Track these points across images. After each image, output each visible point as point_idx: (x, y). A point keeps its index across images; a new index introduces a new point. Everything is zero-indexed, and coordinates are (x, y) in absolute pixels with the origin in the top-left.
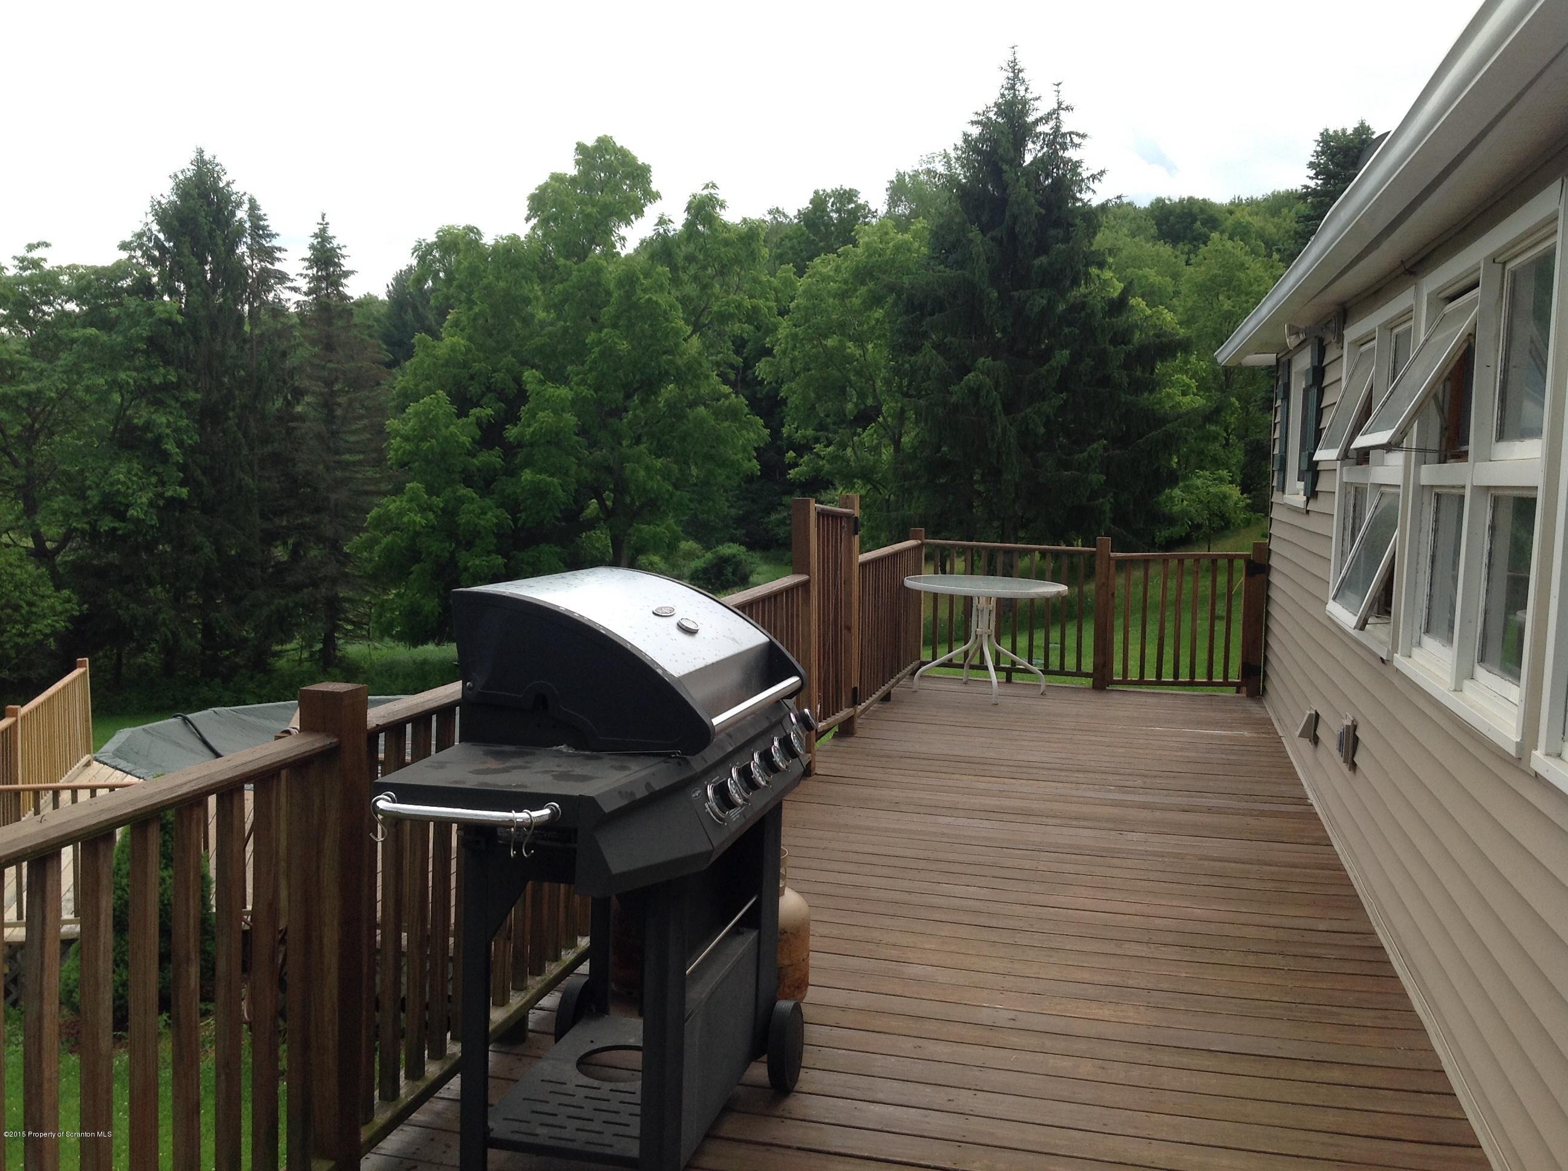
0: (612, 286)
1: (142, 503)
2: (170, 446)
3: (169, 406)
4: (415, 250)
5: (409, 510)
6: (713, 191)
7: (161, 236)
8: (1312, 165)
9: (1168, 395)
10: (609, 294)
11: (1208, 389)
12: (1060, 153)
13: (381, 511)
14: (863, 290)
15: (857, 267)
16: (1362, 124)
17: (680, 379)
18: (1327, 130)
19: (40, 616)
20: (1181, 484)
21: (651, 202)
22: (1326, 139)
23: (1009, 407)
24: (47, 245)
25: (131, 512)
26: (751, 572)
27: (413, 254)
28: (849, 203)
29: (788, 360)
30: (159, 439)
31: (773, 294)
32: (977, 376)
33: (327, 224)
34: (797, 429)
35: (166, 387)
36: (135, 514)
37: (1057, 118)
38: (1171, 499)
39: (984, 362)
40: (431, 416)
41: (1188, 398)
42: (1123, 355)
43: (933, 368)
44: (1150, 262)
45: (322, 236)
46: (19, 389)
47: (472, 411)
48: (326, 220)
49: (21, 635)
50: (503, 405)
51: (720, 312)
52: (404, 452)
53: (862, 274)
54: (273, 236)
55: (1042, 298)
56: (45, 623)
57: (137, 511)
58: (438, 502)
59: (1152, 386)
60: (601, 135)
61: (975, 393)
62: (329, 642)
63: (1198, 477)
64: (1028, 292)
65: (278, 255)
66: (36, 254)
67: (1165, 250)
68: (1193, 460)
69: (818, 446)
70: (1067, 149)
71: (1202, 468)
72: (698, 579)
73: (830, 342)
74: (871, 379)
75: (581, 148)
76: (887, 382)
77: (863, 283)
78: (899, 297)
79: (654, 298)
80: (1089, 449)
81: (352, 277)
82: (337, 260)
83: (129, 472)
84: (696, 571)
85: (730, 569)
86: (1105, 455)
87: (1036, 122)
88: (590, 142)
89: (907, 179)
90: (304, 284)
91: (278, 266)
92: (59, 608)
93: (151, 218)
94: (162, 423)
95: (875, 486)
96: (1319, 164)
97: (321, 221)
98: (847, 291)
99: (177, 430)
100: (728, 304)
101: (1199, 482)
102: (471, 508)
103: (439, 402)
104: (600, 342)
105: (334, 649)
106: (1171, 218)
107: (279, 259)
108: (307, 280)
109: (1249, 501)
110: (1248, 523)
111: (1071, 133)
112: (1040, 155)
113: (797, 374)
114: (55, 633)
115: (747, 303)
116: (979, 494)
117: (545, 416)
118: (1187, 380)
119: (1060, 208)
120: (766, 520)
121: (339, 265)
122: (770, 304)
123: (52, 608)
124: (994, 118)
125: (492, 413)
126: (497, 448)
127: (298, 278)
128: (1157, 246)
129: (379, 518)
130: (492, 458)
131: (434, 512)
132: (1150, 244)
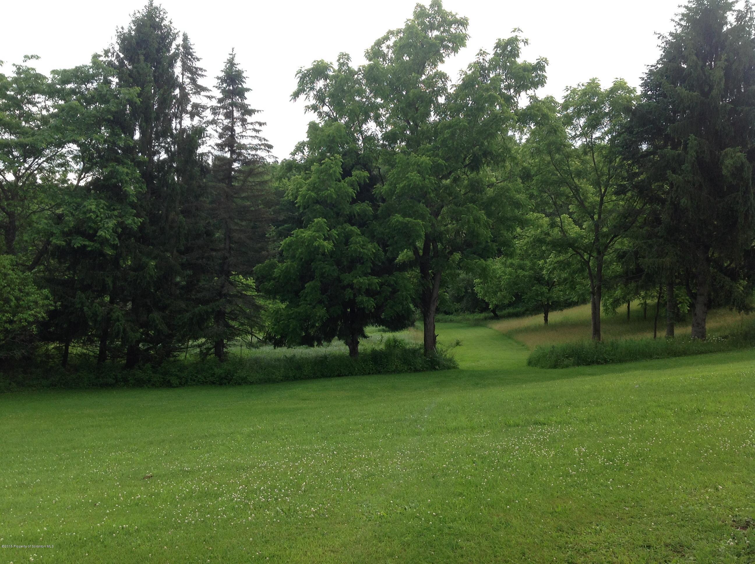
1: (109, 227)
2: (129, 189)
5: (319, 237)
7: (121, 54)
13: (295, 238)
19: (25, 307)
24: (38, 58)
25: (100, 234)
33: (235, 55)
36: (104, 234)
45: (231, 63)
47: (354, 173)
48: (235, 52)
49: (11, 322)
54: (196, 60)
56: (30, 312)
57: (105, 232)
58: (335, 234)
62: (220, 342)
65: (201, 73)
66: (30, 64)
82: (240, 80)
90: (217, 94)
91: (202, 81)
92: (41, 302)
93: (115, 41)
94: (123, 173)
97: (231, 53)
99: (133, 179)
102: (357, 240)
105: (223, 347)
107: (201, 76)
108: (220, 91)
114: (36, 321)
121: (243, 84)
123: (35, 302)
125: (368, 175)
126: (367, 202)
127: (213, 89)
129: (290, 244)
130: (367, 207)
131: (333, 241)
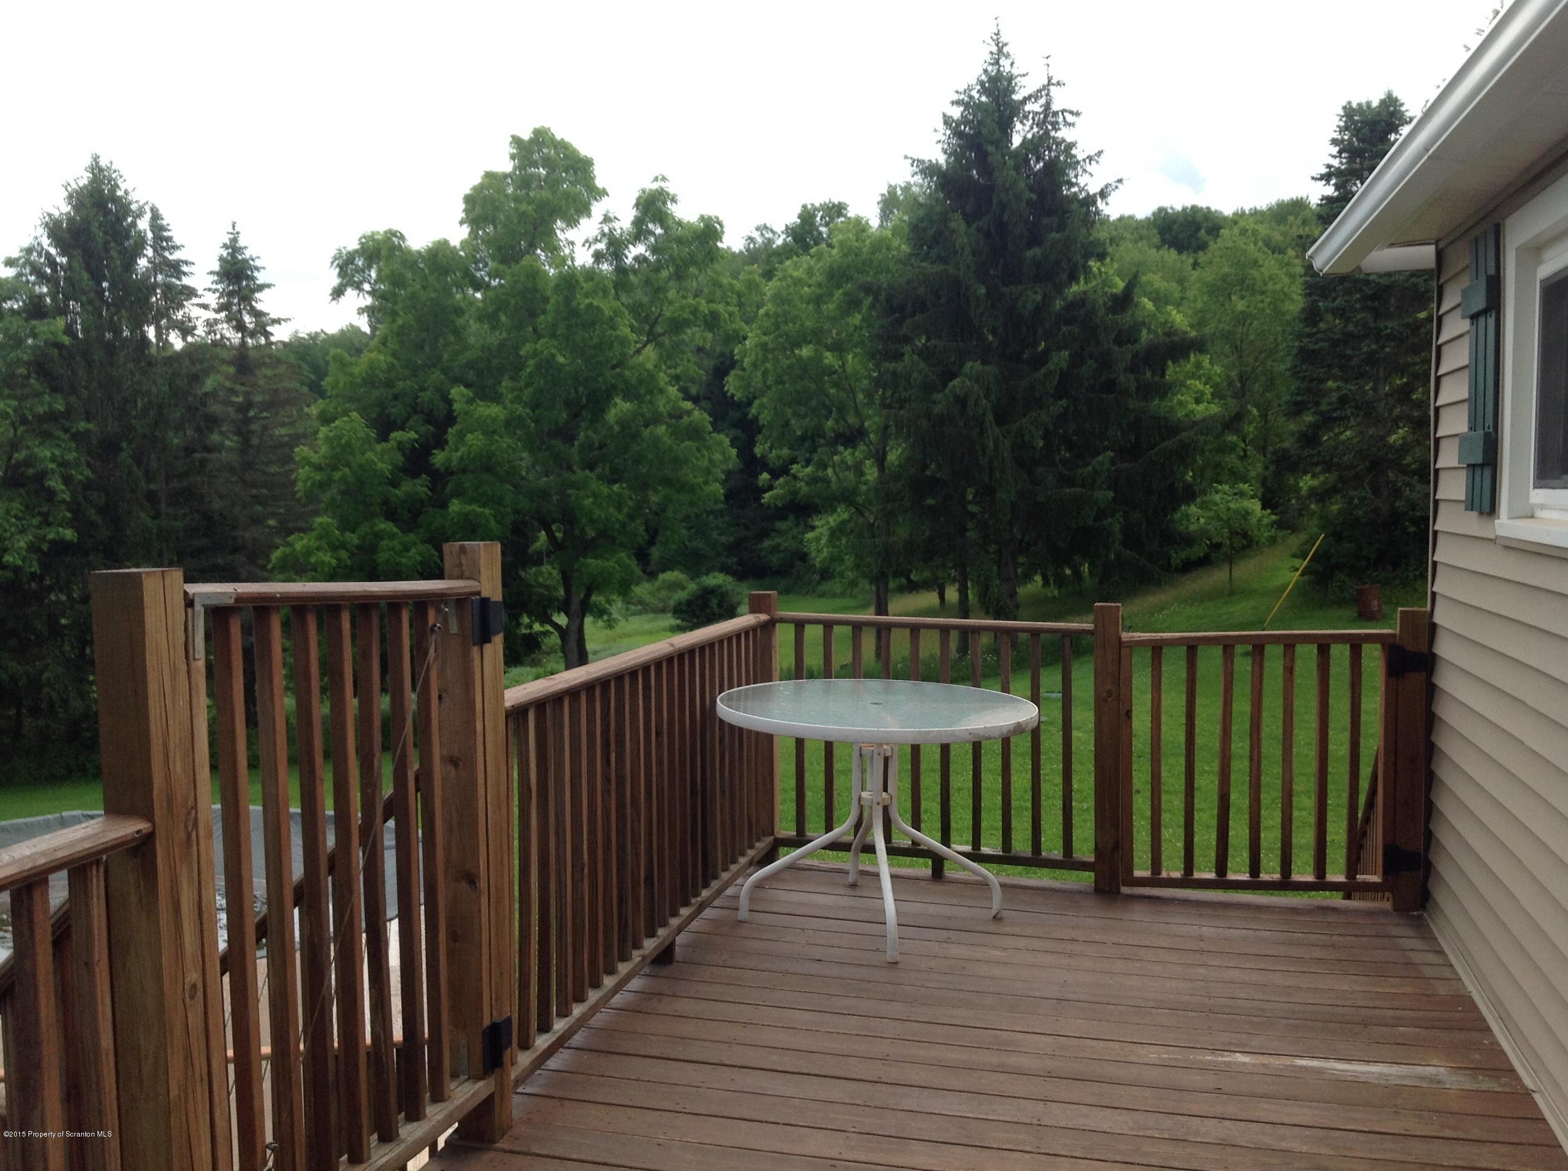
0: (549, 293)
1: (19, 548)
2: (55, 483)
3: (58, 438)
4: (335, 258)
5: (318, 549)
6: (662, 184)
7: (53, 251)
8: (1334, 142)
9: (1180, 404)
10: (546, 300)
11: (1222, 397)
12: (1053, 133)
13: (288, 550)
14: (838, 294)
15: (831, 267)
16: (1389, 96)
17: (629, 394)
18: (1350, 103)
20: (1198, 500)
21: (596, 199)
22: (1349, 112)
23: (1002, 417)
25: (7, 558)
26: (738, 603)
27: (332, 263)
28: (838, 217)
29: (759, 374)
30: (42, 476)
31: (734, 299)
32: (964, 382)
33: (238, 233)
34: (771, 448)
35: (52, 416)
36: (11, 559)
37: (1048, 95)
38: (1187, 516)
40: (343, 442)
41: (1201, 407)
42: (1130, 356)
43: (915, 375)
44: (1154, 268)
45: (233, 247)
47: (393, 435)
48: (237, 229)
50: (431, 428)
51: (673, 318)
52: (313, 485)
53: (837, 276)
54: (176, 248)
55: (1036, 293)
57: (14, 557)
58: (353, 539)
59: (1163, 390)
60: (537, 126)
61: (962, 401)
63: (1217, 492)
64: (1020, 287)
65: (185, 268)
67: (1171, 256)
68: (1209, 473)
69: (795, 466)
70: (1060, 129)
71: (1220, 483)
72: (682, 612)
73: (806, 352)
74: (852, 391)
75: (516, 141)
76: (869, 395)
77: (839, 286)
78: (876, 299)
79: (595, 303)
80: (1094, 462)
81: (266, 291)
82: (249, 273)
83: (8, 512)
84: (680, 604)
85: (715, 601)
86: (1113, 468)
87: (1025, 100)
88: (526, 135)
89: (899, 192)
90: (212, 300)
91: (186, 281)
93: (41, 231)
94: (45, 457)
95: (858, 510)
96: (1343, 140)
97: (231, 230)
98: (821, 296)
99: (64, 464)
100: (682, 308)
101: (1217, 497)
102: (390, 545)
103: (353, 423)
104: (535, 354)
106: (1174, 227)
107: (185, 274)
108: (217, 295)
109: (1274, 517)
110: (1273, 541)
111: (1063, 111)
112: (1029, 136)
113: (769, 388)
115: (704, 307)
116: (973, 515)
117: (475, 440)
118: (1201, 387)
119: (1054, 193)
120: (759, 546)
121: (253, 278)
122: (731, 309)
124: (977, 96)
125: (416, 436)
126: (424, 476)
127: (206, 293)
128: (1161, 252)
129: (284, 559)
130: (419, 487)
131: (347, 550)
132: (1154, 251)
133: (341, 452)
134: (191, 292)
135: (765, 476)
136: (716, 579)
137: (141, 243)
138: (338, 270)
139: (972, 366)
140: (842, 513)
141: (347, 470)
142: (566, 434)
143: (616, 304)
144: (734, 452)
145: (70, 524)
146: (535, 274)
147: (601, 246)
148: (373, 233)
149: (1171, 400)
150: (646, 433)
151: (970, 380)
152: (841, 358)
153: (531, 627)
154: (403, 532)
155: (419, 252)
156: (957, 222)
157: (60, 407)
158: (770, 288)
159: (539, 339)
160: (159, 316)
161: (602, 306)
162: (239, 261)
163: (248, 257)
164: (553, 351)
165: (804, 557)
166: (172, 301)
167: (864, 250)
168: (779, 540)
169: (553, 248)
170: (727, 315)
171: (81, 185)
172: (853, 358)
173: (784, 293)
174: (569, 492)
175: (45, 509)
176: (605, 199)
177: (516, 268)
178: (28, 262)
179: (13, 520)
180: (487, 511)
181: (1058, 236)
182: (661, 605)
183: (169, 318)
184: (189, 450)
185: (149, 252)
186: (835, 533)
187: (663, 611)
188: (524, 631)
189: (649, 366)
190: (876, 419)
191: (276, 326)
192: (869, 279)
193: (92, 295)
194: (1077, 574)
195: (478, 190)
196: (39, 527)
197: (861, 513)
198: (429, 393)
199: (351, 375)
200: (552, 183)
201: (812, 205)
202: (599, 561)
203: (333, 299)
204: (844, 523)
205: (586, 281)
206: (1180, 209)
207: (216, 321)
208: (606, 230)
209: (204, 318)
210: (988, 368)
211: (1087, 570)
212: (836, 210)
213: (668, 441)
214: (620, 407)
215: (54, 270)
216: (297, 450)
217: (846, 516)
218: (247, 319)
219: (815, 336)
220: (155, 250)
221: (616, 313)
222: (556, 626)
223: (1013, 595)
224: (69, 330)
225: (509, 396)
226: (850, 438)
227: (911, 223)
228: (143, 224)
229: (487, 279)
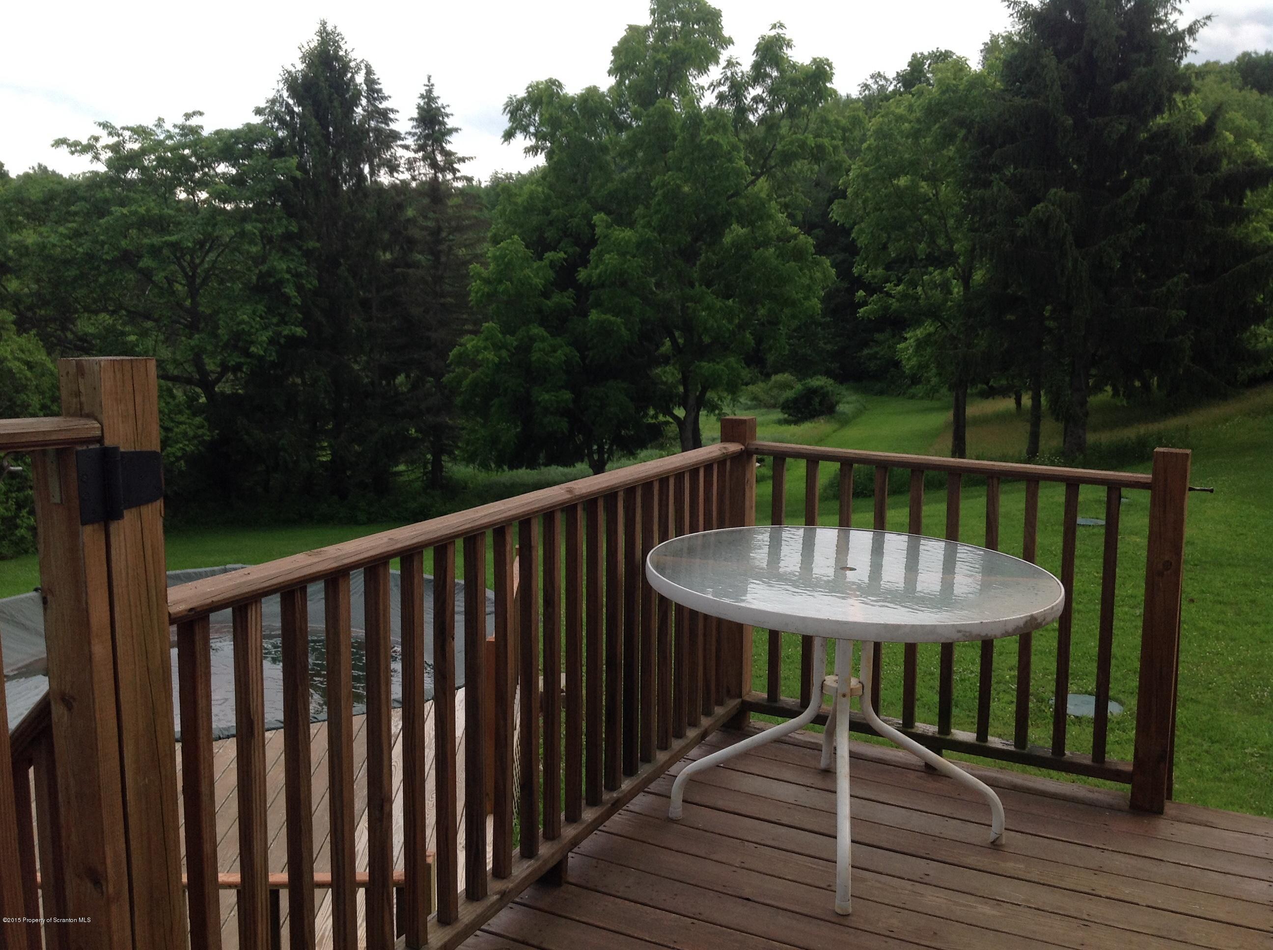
0: (677, 131)
1: (262, 341)
2: (290, 290)
3: (293, 254)
4: (507, 105)
5: (485, 348)
6: (780, 31)
7: (291, 102)
9: (1256, 230)
10: (675, 137)
13: (462, 349)
14: (935, 128)
15: (930, 103)
17: (744, 220)
19: (174, 440)
20: (1267, 321)
21: (723, 48)
23: (1082, 240)
24: (201, 114)
25: (253, 349)
26: (838, 403)
27: (505, 109)
29: (860, 202)
30: (281, 282)
31: (839, 134)
32: (1047, 206)
33: (432, 85)
34: (867, 269)
35: (288, 237)
36: (256, 350)
38: (1256, 336)
39: (1056, 193)
40: (506, 260)
42: (1209, 184)
43: (1001, 201)
44: (1235, 107)
45: (429, 97)
46: (163, 240)
47: (546, 255)
48: (432, 81)
50: (578, 249)
51: (784, 151)
52: (483, 295)
53: (934, 111)
54: (385, 98)
55: (1121, 124)
56: (178, 446)
57: (259, 348)
58: (512, 341)
59: (1242, 216)
61: (1044, 224)
62: (437, 465)
64: (1106, 119)
65: (391, 116)
66: (194, 122)
67: (1253, 96)
69: (888, 285)
72: (789, 408)
73: (903, 181)
74: (943, 218)
76: (959, 221)
77: (936, 121)
78: (969, 132)
79: (715, 139)
80: (1169, 283)
81: (455, 134)
82: (441, 119)
83: (254, 313)
84: (787, 401)
85: (817, 400)
86: (1186, 289)
90: (412, 142)
91: (393, 126)
92: (191, 433)
93: (281, 85)
94: (282, 269)
95: (943, 324)
97: (427, 82)
98: (919, 130)
99: (298, 275)
100: (791, 143)
102: (541, 346)
103: (515, 245)
104: (664, 184)
105: (441, 471)
106: (1258, 70)
107: (392, 120)
108: (416, 138)
113: (868, 214)
114: (185, 456)
115: (811, 141)
116: (1049, 330)
117: (611, 259)
119: (1143, 30)
120: (859, 354)
121: (444, 124)
122: (835, 142)
123: (185, 434)
125: (565, 256)
126: (570, 290)
127: (407, 136)
128: (1243, 92)
129: (460, 355)
130: (564, 299)
131: (508, 350)
132: (1236, 91)
133: (506, 268)
134: (395, 136)
135: (861, 293)
136: (819, 381)
137: (358, 94)
138: (509, 115)
139: (1056, 192)
140: (927, 328)
141: (508, 283)
142: (689, 254)
143: (734, 140)
144: (833, 271)
145: (300, 324)
146: (666, 115)
147: (724, 89)
148: (537, 83)
149: (1246, 228)
150: (756, 254)
151: (1053, 205)
152: (935, 187)
153: (656, 418)
154: (552, 336)
155: (573, 98)
156: (1049, 59)
157: (294, 228)
158: (872, 125)
159: (668, 171)
160: (371, 155)
161: (721, 141)
162: (433, 109)
163: (440, 105)
164: (678, 182)
165: (897, 364)
166: (382, 143)
167: (961, 87)
168: (876, 349)
169: (685, 92)
170: (831, 149)
171: (312, 46)
172: (947, 187)
173: (885, 128)
174: (689, 304)
175: (283, 311)
176: (731, 47)
177: (651, 109)
178: (272, 111)
179: (258, 319)
180: (619, 320)
181: (1144, 70)
182: (772, 401)
183: (380, 158)
184: (393, 265)
185: (364, 102)
186: (920, 345)
187: (774, 406)
188: (651, 421)
189: (763, 195)
190: (964, 242)
191: (462, 164)
192: (962, 113)
193: (319, 138)
194: (1146, 386)
195: (624, 41)
196: (277, 325)
197: (945, 327)
198: (576, 220)
199: (516, 204)
200: (686, 33)
201: (922, 54)
202: (711, 365)
203: (505, 140)
204: (929, 335)
205: (709, 120)
206: (1263, 54)
207: (415, 160)
208: (729, 74)
209: (407, 157)
210: (1071, 195)
211: (1155, 383)
212: (942, 57)
213: (775, 262)
214: (736, 231)
215: (292, 118)
216: (471, 266)
217: (932, 329)
218: (439, 158)
219: (912, 167)
220: (369, 101)
221: (735, 148)
222: (676, 418)
223: (1083, 403)
224: (301, 167)
225: (641, 222)
226: (940, 260)
227: (1005, 60)
228: (360, 79)
229: (629, 120)
